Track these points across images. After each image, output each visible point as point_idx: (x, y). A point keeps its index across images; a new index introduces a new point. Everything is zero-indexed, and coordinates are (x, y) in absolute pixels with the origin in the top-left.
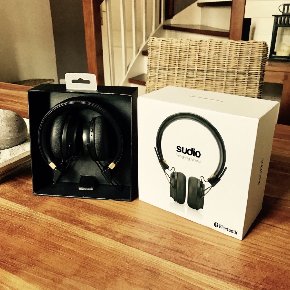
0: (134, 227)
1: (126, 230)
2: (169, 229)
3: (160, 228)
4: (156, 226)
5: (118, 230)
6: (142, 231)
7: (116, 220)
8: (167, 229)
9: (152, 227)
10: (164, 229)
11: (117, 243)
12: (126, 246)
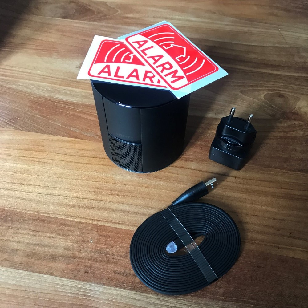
0: (39, 231)
1: (28, 242)
2: (91, 222)
3: (77, 222)
4: (71, 221)
5: (16, 246)
6: (53, 238)
7: (9, 225)
8: (87, 221)
9: (65, 225)
10: (83, 223)
11: (20, 273)
12: (34, 274)
